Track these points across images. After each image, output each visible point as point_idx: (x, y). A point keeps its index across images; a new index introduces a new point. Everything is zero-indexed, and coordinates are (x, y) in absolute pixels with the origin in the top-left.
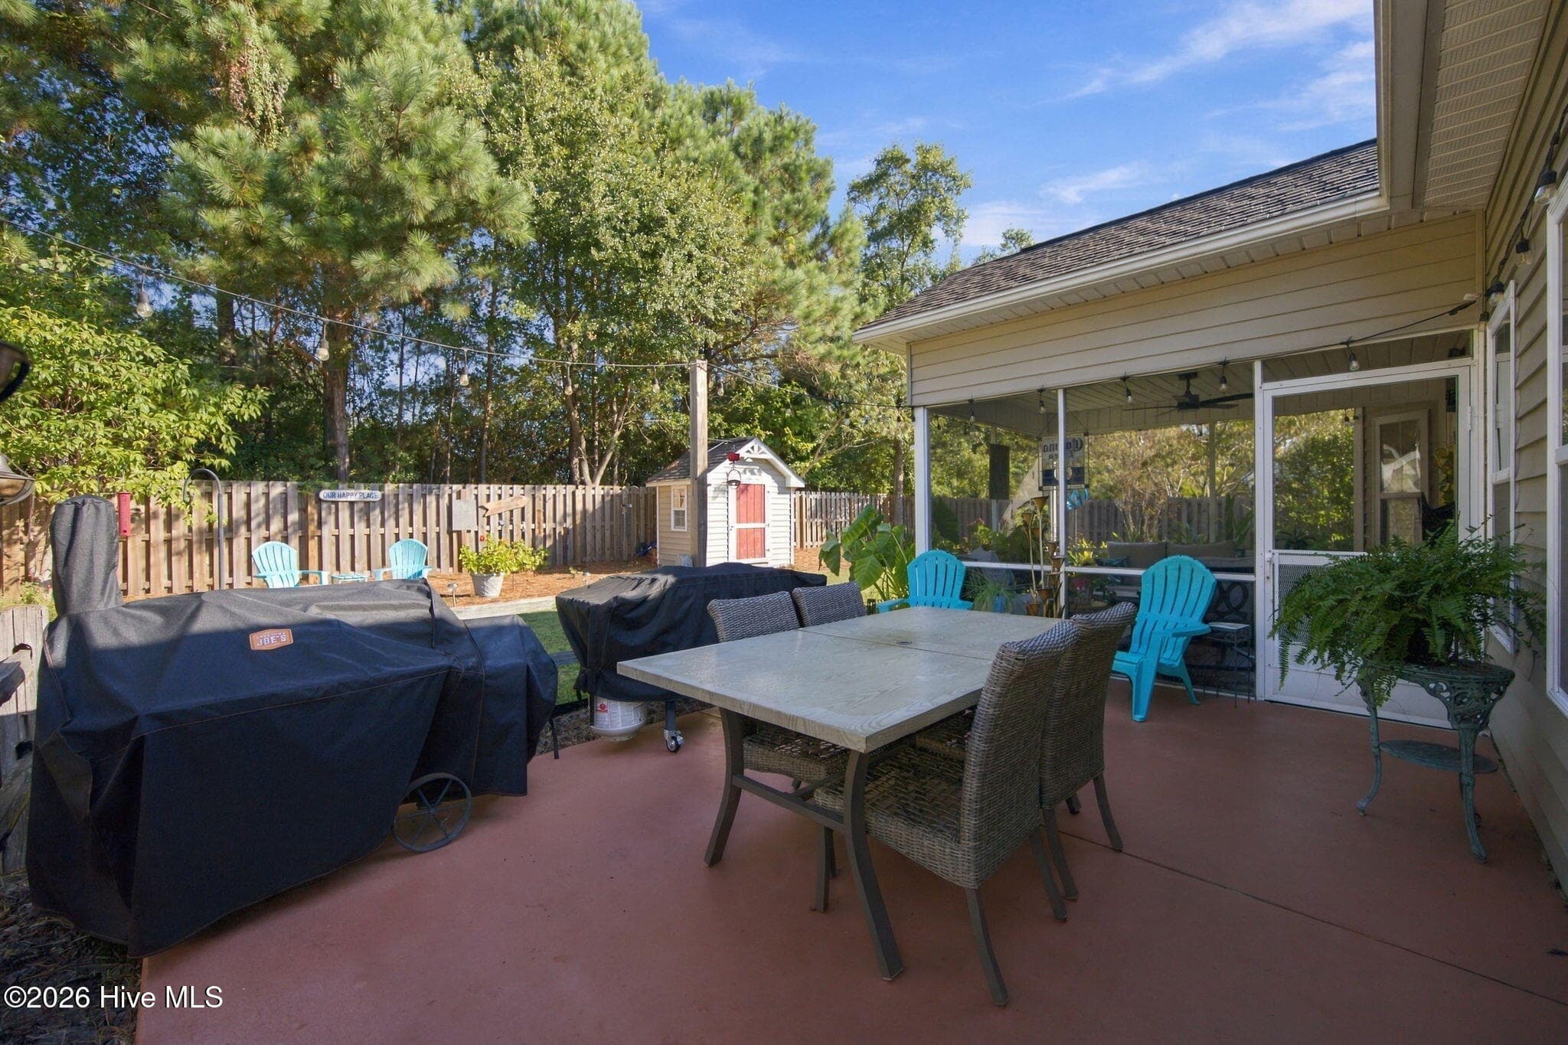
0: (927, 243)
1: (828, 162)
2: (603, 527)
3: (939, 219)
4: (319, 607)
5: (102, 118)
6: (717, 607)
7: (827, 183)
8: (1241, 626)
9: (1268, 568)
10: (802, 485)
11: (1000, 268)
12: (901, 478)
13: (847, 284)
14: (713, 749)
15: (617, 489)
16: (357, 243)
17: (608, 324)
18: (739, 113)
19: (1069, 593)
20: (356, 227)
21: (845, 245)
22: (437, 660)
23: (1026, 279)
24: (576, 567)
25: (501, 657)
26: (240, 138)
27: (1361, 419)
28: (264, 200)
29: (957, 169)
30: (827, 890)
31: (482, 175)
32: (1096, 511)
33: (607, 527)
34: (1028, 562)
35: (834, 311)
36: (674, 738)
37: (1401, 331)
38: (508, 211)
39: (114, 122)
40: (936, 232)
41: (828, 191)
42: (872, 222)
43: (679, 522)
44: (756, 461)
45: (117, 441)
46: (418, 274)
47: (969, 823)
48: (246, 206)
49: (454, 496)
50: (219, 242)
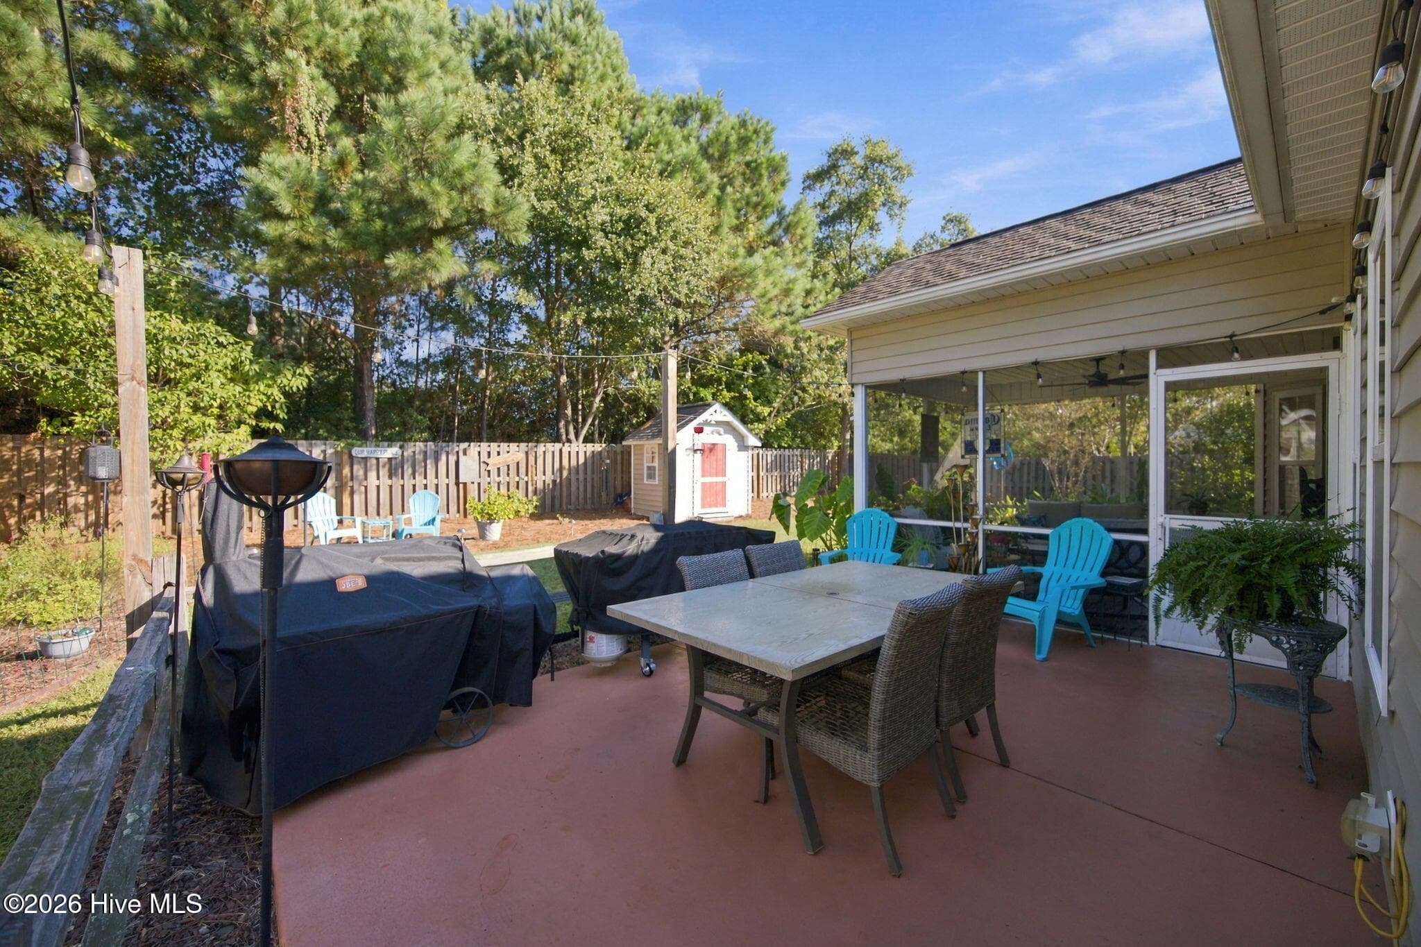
0: (873, 227)
1: (784, 159)
2: (585, 479)
3: (884, 205)
4: (383, 558)
5: (180, 138)
6: (684, 562)
7: (783, 176)
8: (1135, 581)
9: (1160, 530)
10: (760, 445)
11: (931, 262)
12: (848, 437)
13: (800, 265)
14: (679, 675)
15: (598, 447)
16: (386, 245)
17: (594, 310)
18: (706, 118)
19: (987, 548)
20: (384, 229)
21: (799, 231)
22: (469, 601)
23: (952, 277)
24: (562, 515)
25: (514, 600)
26: (298, 163)
27: (1262, 393)
28: (313, 212)
29: (900, 161)
30: (767, 788)
31: (489, 189)
32: (1026, 467)
33: (589, 479)
34: (951, 520)
35: (787, 292)
36: (648, 665)
37: (1281, 327)
38: (511, 217)
39: (189, 141)
40: (881, 216)
41: (783, 184)
42: (823, 206)
43: (651, 476)
44: (718, 423)
45: (196, 408)
46: (438, 270)
47: (874, 737)
48: (301, 218)
49: (461, 454)
50: (276, 246)
